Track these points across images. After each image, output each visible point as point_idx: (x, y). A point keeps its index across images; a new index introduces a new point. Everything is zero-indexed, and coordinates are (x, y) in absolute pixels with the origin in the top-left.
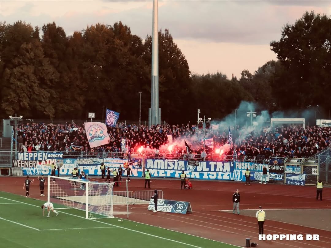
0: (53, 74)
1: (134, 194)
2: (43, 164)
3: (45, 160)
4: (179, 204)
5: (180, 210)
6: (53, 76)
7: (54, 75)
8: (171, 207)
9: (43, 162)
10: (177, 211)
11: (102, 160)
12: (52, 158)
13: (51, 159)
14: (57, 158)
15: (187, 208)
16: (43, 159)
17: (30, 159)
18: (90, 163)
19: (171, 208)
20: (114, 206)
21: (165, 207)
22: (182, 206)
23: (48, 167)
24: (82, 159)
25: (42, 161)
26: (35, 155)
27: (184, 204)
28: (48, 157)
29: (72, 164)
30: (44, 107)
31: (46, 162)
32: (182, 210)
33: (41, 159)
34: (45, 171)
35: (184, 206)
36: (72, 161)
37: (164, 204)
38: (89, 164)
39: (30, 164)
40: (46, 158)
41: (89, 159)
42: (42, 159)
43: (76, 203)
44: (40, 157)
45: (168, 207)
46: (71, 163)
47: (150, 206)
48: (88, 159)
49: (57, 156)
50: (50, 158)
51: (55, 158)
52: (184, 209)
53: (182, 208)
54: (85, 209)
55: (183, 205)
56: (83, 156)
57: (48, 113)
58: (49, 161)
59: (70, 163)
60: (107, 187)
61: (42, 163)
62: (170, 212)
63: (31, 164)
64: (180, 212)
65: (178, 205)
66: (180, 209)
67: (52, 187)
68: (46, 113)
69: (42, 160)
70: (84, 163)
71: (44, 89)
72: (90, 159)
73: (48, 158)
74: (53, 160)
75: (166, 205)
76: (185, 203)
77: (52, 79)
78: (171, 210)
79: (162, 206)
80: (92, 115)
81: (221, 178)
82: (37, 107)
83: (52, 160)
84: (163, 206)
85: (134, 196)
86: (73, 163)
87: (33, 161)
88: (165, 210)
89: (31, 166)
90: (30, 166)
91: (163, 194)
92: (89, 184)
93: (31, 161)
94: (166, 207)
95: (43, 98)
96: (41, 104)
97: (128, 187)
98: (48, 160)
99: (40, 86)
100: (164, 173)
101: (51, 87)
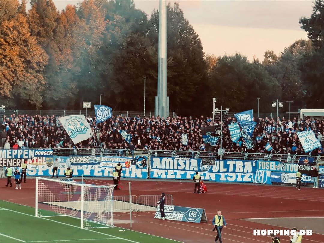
0: (40, 56)
1: (138, 199)
2: (29, 163)
3: (31, 158)
4: (191, 210)
5: (193, 218)
6: (40, 58)
7: (42, 56)
8: (183, 214)
9: (29, 160)
10: (189, 219)
11: (99, 158)
12: (40, 156)
13: (39, 157)
14: (46, 156)
15: (201, 216)
16: (30, 157)
17: (13, 157)
18: (85, 162)
19: (182, 216)
20: (114, 213)
21: (175, 214)
22: (195, 214)
23: (35, 166)
24: (75, 157)
25: (28, 160)
26: (20, 152)
27: (198, 211)
28: (36, 154)
29: (63, 162)
30: (29, 95)
31: (33, 161)
32: (195, 219)
33: (27, 157)
34: (32, 171)
35: (198, 214)
36: (63, 159)
37: (174, 211)
39: (14, 162)
40: (33, 156)
41: (84, 157)
43: (70, 210)
44: (26, 155)
45: (179, 214)
46: (63, 161)
47: (157, 213)
48: (83, 156)
49: (46, 153)
50: (38, 156)
51: (44, 156)
52: (197, 217)
53: (195, 216)
54: (80, 217)
55: (196, 212)
56: (77, 154)
57: (34, 102)
58: (37, 160)
59: (62, 162)
60: (107, 190)
62: (181, 220)
63: (15, 162)
64: (192, 221)
65: (191, 213)
67: (40, 190)
68: (32, 103)
70: (78, 161)
71: (31, 73)
72: (85, 157)
73: (35, 156)
74: (41, 158)
75: (176, 212)
76: (198, 209)
77: (40, 62)
78: (182, 218)
79: (171, 214)
80: (88, 105)
81: (242, 180)
82: (21, 95)
84: (173, 213)
85: (138, 201)
86: (65, 161)
87: (18, 160)
88: (175, 218)
89: (15, 166)
90: (13, 165)
91: (172, 199)
92: (84, 187)
93: (15, 159)
94: (177, 214)
95: (29, 84)
96: (26, 92)
97: (131, 191)
98: (35, 159)
99: (26, 69)
100: (174, 174)
101: (38, 71)
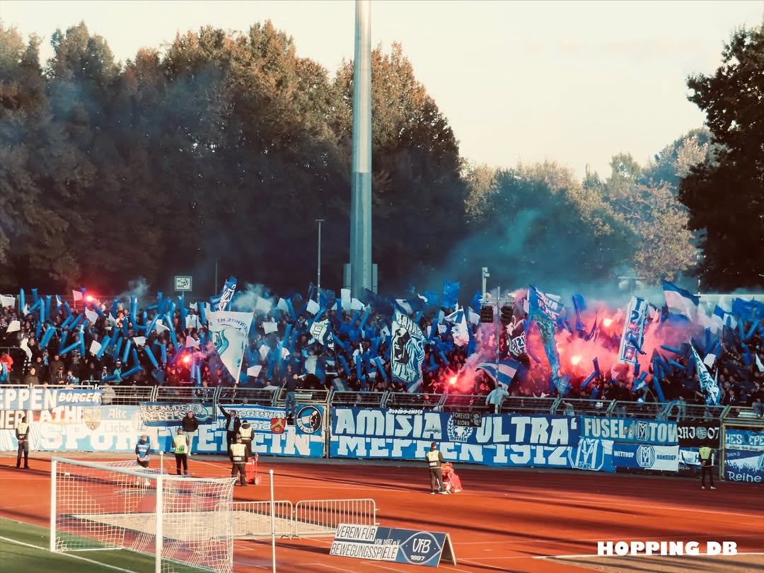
0: (75, 168)
1: (294, 510)
2: (46, 421)
3: (50, 411)
4: (418, 537)
5: (421, 554)
6: (76, 171)
7: (79, 168)
8: (398, 546)
9: (45, 414)
10: (413, 557)
11: (210, 409)
12: (71, 404)
13: (67, 407)
14: (85, 404)
15: (441, 550)
16: (46, 407)
17: (8, 407)
18: (175, 418)
19: (396, 551)
20: (235, 540)
21: (378, 546)
22: (428, 545)
23: (58, 428)
24: (154, 407)
25: (43, 413)
26: (24, 394)
27: (432, 535)
28: (60, 400)
29: (125, 419)
30: (49, 259)
31: (53, 416)
32: (428, 556)
33: (39, 407)
34: (52, 440)
35: (433, 545)
36: (125, 412)
37: (376, 538)
38: (173, 419)
39: (9, 419)
40: (53, 405)
41: (174, 407)
42: (43, 405)
43: (132, 535)
44: (38, 402)
45: (388, 546)
46: (124, 417)
47: (337, 542)
48: (171, 406)
49: (84, 398)
50: (65, 403)
51: (79, 404)
52: (432, 553)
53: (426, 549)
55: (430, 541)
56: (158, 400)
57: (62, 276)
58: (63, 413)
59: (122, 419)
60: (216, 489)
61: (42, 417)
62: (394, 560)
63: (12, 419)
64: (420, 562)
65: (417, 542)
66: (423, 552)
68: (56, 278)
69: (43, 409)
70: (160, 417)
71: (52, 208)
72: (177, 408)
73: (59, 404)
74: (74, 408)
75: (381, 541)
76: (435, 535)
77: (73, 183)
78: (395, 556)
79: (370, 545)
80: (185, 283)
82: (31, 260)
83: (70, 409)
84: (373, 543)
85: (294, 514)
86: (128, 418)
87: (17, 413)
88: (379, 555)
89: (11, 426)
90: (8, 426)
91: (374, 510)
93: (12, 412)
94: (382, 546)
95: (50, 233)
96: (42, 252)
97: (274, 487)
98: (58, 411)
99: (43, 201)
101: (70, 204)
